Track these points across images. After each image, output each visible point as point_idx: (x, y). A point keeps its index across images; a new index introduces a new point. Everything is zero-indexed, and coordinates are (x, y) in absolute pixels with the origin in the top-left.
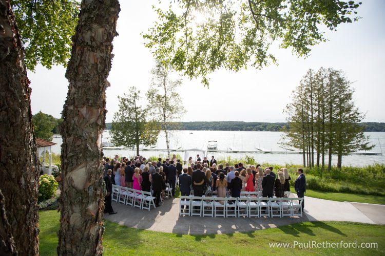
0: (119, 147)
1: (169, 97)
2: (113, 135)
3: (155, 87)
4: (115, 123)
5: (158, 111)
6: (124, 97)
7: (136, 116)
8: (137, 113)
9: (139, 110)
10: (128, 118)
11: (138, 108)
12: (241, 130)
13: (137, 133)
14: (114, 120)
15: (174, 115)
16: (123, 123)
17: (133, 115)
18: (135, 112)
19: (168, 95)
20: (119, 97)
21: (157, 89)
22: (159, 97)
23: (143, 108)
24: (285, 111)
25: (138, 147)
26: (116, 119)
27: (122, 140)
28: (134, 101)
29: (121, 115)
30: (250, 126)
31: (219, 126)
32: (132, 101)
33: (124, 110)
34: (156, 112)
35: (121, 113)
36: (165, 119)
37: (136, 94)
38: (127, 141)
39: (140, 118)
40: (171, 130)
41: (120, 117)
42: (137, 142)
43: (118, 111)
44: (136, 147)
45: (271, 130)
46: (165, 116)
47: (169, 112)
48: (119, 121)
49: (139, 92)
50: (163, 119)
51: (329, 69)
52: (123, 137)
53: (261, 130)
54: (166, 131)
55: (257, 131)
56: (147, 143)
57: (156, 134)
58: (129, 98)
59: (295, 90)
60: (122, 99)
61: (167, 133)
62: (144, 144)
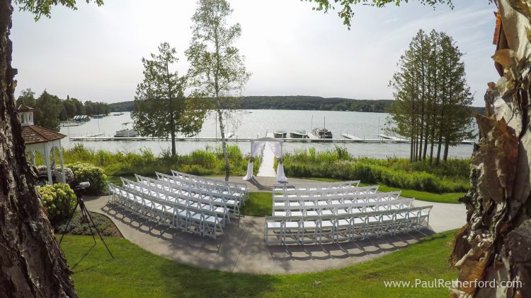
0: (145, 137)
1: (223, 54)
2: (136, 119)
3: (200, 41)
4: (139, 101)
5: (206, 79)
6: (150, 59)
7: (170, 88)
8: (171, 84)
9: (173, 78)
10: (157, 91)
11: (172, 75)
12: (317, 109)
13: (172, 115)
14: (136, 95)
15: (231, 84)
16: (150, 100)
17: (165, 87)
18: (168, 81)
19: (222, 53)
20: (143, 60)
21: (205, 43)
22: (207, 56)
23: (180, 76)
24: (392, 84)
25: (173, 136)
26: (140, 94)
27: (150, 127)
28: (166, 65)
29: (147, 88)
30: (328, 103)
31: (286, 103)
32: (163, 65)
33: (151, 80)
34: (202, 81)
35: (147, 84)
36: (217, 91)
37: (168, 54)
38: (156, 128)
39: (175, 91)
40: (227, 108)
41: (145, 92)
42: (172, 129)
43: (143, 82)
44: (170, 136)
45: (357, 109)
46: (217, 87)
47: (223, 78)
48: (144, 98)
49: (174, 51)
50: (214, 90)
51: (442, 34)
52: (149, 122)
53: (344, 110)
54: (219, 111)
55: (338, 110)
56: (187, 130)
57: (201, 115)
58: (158, 60)
59: (404, 55)
60: (148, 63)
61: (220, 114)
62: (182, 131)
